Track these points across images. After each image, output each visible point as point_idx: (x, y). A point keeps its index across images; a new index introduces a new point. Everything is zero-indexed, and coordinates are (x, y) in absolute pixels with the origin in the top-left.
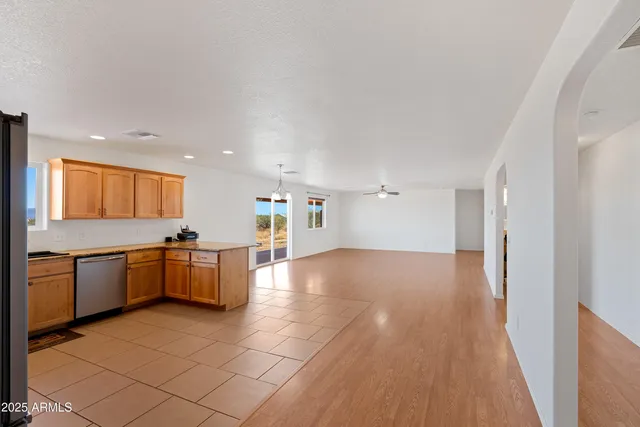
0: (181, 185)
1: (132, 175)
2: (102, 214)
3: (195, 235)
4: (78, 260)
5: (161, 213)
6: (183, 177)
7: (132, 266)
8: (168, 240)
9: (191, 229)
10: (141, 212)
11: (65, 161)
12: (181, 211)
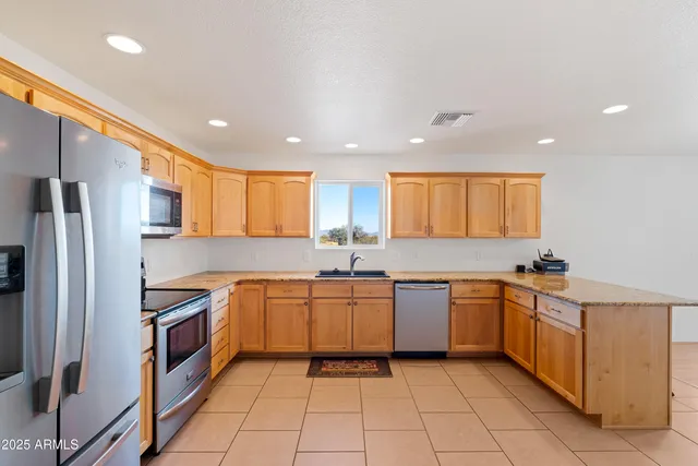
0: (537, 188)
1: (463, 180)
2: (429, 232)
3: (561, 266)
4: (397, 285)
5: (504, 231)
6: (539, 176)
7: (458, 301)
8: (520, 269)
9: (557, 256)
10: (476, 229)
11: (393, 175)
12: (538, 228)
